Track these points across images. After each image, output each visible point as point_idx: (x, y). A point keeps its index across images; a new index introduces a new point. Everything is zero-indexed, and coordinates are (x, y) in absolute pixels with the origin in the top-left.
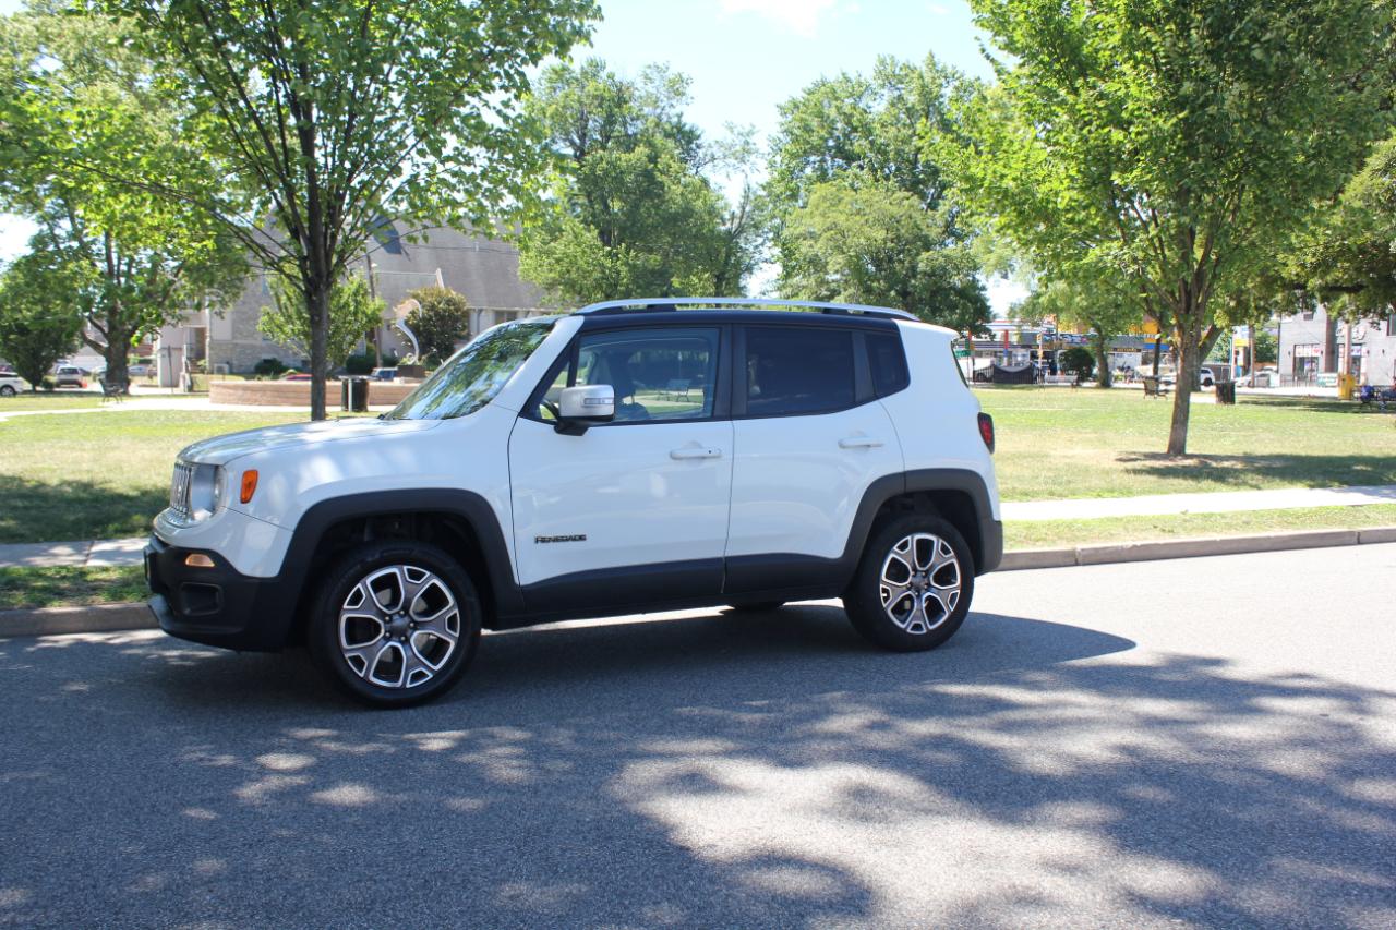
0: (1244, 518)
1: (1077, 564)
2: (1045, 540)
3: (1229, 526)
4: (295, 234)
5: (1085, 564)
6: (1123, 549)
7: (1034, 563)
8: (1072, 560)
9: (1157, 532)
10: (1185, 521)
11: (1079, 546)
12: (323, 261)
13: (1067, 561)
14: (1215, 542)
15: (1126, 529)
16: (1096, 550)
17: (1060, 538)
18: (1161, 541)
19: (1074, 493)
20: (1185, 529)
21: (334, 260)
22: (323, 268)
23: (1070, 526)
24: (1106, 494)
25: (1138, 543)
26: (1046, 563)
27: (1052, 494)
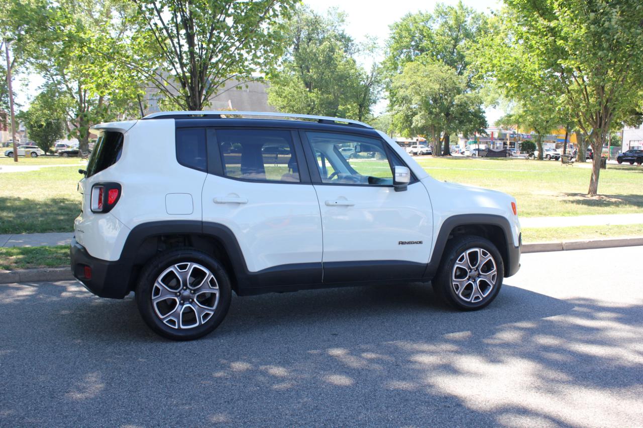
0: (637, 228)
1: (563, 250)
2: (546, 237)
3: (632, 232)
4: (184, 86)
5: (566, 250)
6: (584, 243)
7: (543, 249)
8: (561, 248)
9: (598, 234)
10: (610, 229)
11: (564, 241)
12: (197, 98)
13: (559, 248)
14: (627, 240)
15: (583, 233)
16: (572, 243)
17: (553, 237)
18: (602, 240)
19: (551, 213)
20: (611, 233)
21: (203, 97)
22: (198, 102)
23: (556, 231)
24: (566, 214)
25: (592, 240)
26: (549, 249)
27: (541, 214)
